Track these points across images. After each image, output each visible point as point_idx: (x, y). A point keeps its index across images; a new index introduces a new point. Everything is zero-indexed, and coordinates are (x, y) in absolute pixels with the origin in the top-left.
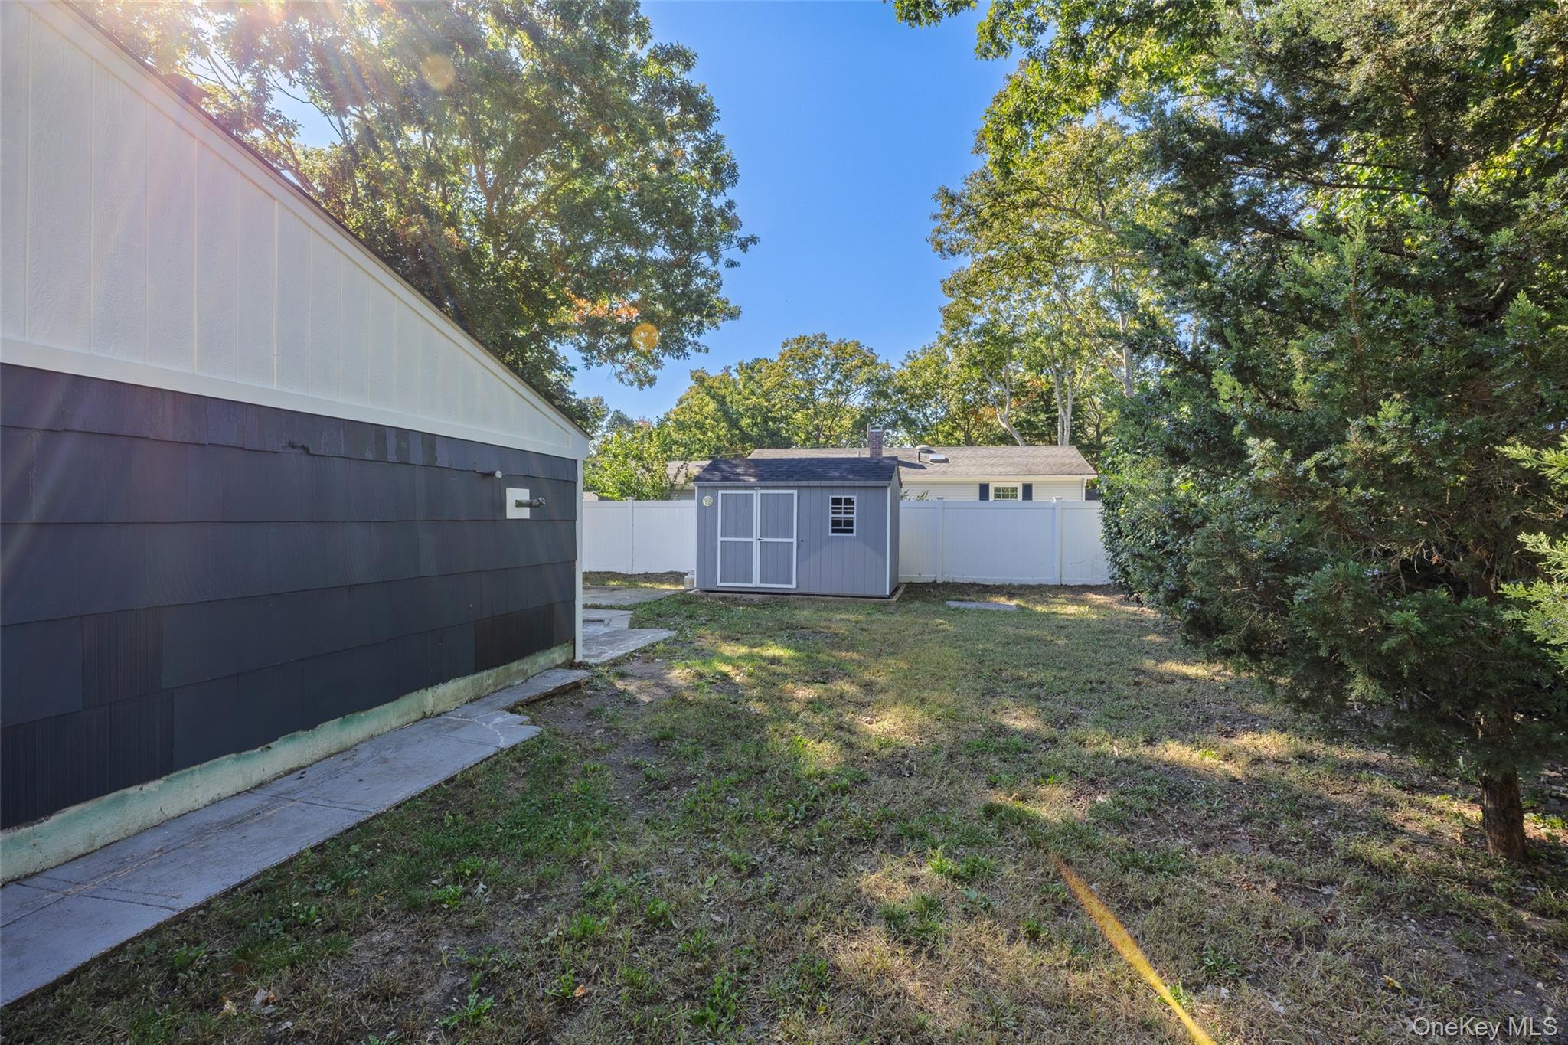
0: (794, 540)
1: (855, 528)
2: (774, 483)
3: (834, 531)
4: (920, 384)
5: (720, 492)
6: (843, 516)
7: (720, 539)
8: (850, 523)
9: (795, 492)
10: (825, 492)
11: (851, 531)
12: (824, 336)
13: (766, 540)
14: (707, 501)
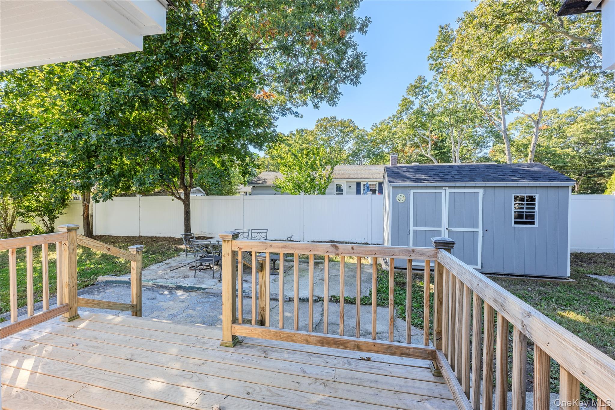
0: (480, 230)
1: (536, 219)
2: (463, 184)
3: (516, 223)
4: (381, 137)
5: (412, 191)
6: (525, 210)
7: (412, 228)
8: (532, 216)
9: (481, 191)
10: (508, 191)
11: (533, 223)
12: (335, 118)
13: (454, 229)
14: (401, 198)
